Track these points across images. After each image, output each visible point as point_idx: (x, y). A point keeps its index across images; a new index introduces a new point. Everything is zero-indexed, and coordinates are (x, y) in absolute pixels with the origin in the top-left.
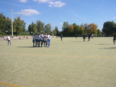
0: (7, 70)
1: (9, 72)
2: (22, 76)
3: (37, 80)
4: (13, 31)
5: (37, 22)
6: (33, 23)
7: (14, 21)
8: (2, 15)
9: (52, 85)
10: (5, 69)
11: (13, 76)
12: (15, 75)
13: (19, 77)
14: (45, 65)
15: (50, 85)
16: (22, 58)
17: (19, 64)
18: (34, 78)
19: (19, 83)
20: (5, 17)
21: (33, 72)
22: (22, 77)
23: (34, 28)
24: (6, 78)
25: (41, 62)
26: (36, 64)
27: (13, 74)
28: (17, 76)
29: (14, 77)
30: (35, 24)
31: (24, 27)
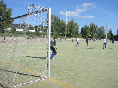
0: (66, 72)
1: (68, 74)
2: (82, 79)
4: (67, 33)
5: (90, 24)
6: (86, 26)
7: (68, 24)
8: (58, 18)
10: (64, 70)
11: (73, 78)
12: (75, 77)
13: (79, 80)
14: (104, 71)
16: (78, 60)
17: (76, 66)
18: (95, 84)
19: (80, 86)
20: (60, 20)
21: (92, 77)
23: (87, 30)
24: (66, 79)
25: (99, 67)
26: (94, 68)
27: (73, 76)
28: (77, 79)
29: (74, 80)
30: (88, 27)
31: (77, 29)
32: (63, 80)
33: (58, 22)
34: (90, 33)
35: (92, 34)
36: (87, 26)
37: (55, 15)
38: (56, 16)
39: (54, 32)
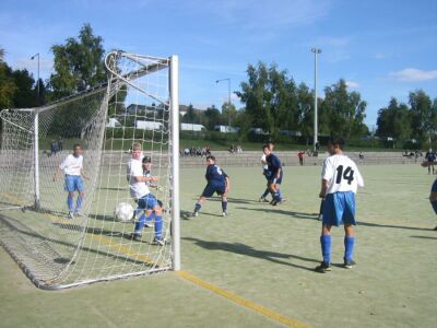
2: (275, 277)
3: (315, 298)
4: (320, 131)
6: (393, 102)
7: (323, 97)
9: (352, 320)
11: (251, 273)
12: (257, 271)
13: (266, 279)
15: (346, 319)
19: (254, 294)
20: (292, 84)
22: (274, 281)
24: (227, 275)
29: (250, 278)
30: (403, 107)
31: (360, 117)
32: (217, 278)
33: (287, 94)
34: (411, 131)
35: (421, 132)
36: (398, 105)
37: (274, 68)
38: (279, 70)
39: (272, 130)
